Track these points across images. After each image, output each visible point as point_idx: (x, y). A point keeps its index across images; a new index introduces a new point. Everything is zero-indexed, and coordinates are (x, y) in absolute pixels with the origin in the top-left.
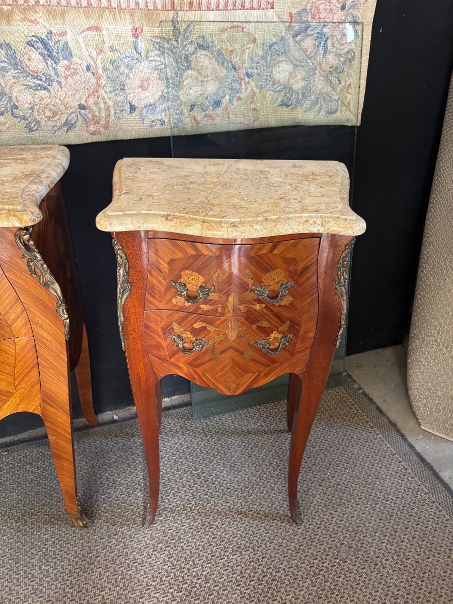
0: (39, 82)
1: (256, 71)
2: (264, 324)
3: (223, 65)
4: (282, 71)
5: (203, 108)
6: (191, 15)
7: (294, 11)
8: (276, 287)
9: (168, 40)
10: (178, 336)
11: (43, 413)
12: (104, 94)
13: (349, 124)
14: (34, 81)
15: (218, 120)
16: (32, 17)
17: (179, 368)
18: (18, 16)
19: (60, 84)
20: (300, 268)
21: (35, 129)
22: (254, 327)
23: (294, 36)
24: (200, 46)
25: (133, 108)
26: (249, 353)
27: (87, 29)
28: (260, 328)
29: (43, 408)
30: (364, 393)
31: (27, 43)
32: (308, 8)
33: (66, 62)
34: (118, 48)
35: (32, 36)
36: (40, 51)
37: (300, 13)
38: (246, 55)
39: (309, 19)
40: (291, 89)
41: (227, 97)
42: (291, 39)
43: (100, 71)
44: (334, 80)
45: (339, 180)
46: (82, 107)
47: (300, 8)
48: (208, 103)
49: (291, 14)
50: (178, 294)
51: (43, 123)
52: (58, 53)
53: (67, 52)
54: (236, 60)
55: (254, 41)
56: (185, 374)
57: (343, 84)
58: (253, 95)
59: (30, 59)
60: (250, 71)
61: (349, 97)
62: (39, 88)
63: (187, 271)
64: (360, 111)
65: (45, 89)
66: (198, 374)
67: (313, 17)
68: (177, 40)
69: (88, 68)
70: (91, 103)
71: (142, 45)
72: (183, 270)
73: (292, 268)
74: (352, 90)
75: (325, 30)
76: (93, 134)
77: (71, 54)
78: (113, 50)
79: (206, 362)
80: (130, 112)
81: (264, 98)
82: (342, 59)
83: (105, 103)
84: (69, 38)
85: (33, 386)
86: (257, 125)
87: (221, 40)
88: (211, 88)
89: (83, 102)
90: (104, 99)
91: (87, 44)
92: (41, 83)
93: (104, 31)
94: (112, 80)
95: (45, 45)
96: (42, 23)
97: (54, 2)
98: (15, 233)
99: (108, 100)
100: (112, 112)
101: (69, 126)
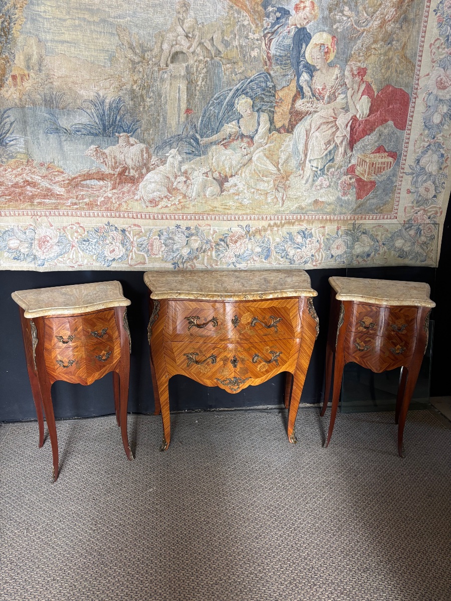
1: (387, 243)
2: (394, 341)
3: (373, 240)
4: (399, 243)
5: (362, 257)
6: (361, 222)
7: (406, 220)
8: (400, 326)
9: (350, 231)
10: (358, 344)
11: (295, 374)
12: (322, 251)
13: (432, 267)
14: (297, 246)
15: (368, 262)
16: (301, 224)
17: (356, 359)
18: (297, 223)
19: (306, 247)
20: (410, 319)
21: (293, 263)
22: (390, 341)
23: (406, 229)
24: (364, 233)
25: (332, 256)
26: (387, 354)
27: (320, 227)
28: (393, 342)
29: (296, 371)
30: (441, 414)
32: (413, 218)
33: (310, 239)
34: (330, 234)
35: (300, 230)
36: (302, 235)
37: (409, 221)
38: (383, 236)
39: (413, 222)
40: (403, 250)
41: (373, 253)
42: (404, 230)
43: (322, 242)
44: (425, 248)
45: (426, 290)
46: (312, 256)
47: (409, 218)
48: (365, 255)
49: (404, 221)
50: (361, 325)
51: (296, 261)
52: (308, 236)
53: (311, 235)
54: (379, 238)
55: (387, 231)
56: (358, 362)
57: (429, 249)
58: (385, 252)
59: (297, 238)
60: (384, 243)
61: (432, 254)
62: (298, 248)
63: (366, 317)
64: (438, 261)
65: (300, 248)
66: (364, 362)
67: (415, 221)
68: (354, 231)
69: (318, 241)
70: (316, 254)
71: (340, 233)
72: (365, 316)
73: (407, 319)
74: (434, 252)
75: (420, 227)
76: (314, 266)
77: (312, 236)
78: (328, 234)
79: (368, 356)
80: (331, 258)
81: (390, 254)
82: (428, 239)
84: (313, 231)
85: (295, 360)
86: (386, 265)
87: (373, 231)
88: (367, 249)
89: (313, 254)
90: (322, 253)
91: (319, 233)
92: (299, 246)
93: (326, 228)
94: (326, 246)
95: (303, 233)
96: (304, 226)
97: (310, 218)
98: (308, 299)
99: (323, 253)
100: (324, 258)
101: (306, 262)
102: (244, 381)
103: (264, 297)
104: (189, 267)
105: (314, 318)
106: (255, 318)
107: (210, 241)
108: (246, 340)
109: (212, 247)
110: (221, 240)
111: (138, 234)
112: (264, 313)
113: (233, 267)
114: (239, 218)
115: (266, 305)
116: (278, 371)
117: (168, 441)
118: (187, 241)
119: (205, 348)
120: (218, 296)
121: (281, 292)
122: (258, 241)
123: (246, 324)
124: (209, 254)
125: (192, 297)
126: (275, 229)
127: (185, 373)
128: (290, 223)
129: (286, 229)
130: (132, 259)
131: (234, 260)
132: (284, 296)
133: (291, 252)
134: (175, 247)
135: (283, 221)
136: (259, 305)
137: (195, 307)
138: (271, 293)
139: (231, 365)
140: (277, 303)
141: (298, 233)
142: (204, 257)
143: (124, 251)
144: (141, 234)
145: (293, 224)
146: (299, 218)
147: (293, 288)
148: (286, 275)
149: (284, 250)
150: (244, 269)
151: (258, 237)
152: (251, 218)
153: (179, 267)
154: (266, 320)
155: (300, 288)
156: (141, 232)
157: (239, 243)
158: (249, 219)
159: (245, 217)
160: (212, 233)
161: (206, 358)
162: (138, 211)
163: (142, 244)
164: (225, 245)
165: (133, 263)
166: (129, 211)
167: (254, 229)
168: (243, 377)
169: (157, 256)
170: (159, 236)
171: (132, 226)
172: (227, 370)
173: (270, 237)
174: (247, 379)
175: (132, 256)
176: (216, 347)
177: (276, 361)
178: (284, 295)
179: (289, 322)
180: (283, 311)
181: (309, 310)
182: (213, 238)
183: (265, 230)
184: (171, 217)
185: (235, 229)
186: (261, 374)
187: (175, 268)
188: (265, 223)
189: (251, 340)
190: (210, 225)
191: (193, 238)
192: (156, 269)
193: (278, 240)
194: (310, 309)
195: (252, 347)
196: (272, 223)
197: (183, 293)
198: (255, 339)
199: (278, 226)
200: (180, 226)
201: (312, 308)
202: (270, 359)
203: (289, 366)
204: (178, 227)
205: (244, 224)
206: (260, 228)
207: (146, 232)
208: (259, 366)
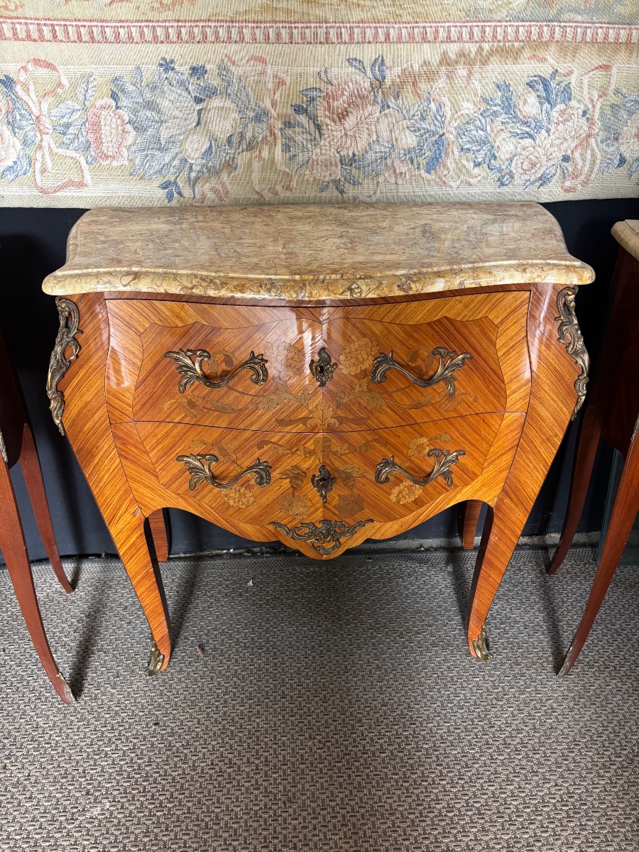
0: (528, 129)
11: (498, 506)
12: (594, 145)
14: (522, 128)
16: (542, 55)
18: (527, 53)
19: (548, 131)
21: (507, 182)
25: (622, 161)
27: (597, 68)
29: (500, 500)
31: (528, 84)
33: (562, 106)
34: (624, 90)
35: (535, 76)
36: (539, 93)
43: (597, 116)
46: (565, 159)
51: (517, 176)
52: (557, 95)
53: (567, 93)
59: (525, 102)
62: (526, 135)
65: (531, 136)
69: (585, 113)
70: (577, 155)
76: (568, 190)
77: (570, 97)
78: (617, 91)
80: (619, 166)
83: (593, 155)
84: (573, 79)
85: (501, 472)
89: (569, 152)
90: (593, 150)
91: (590, 86)
92: (530, 130)
93: (614, 71)
94: (607, 128)
95: (544, 87)
96: (549, 63)
97: (569, 36)
98: (560, 291)
99: (597, 151)
100: (597, 166)
101: (544, 180)
102: (352, 531)
103: (416, 288)
104: (210, 195)
105: (576, 353)
106: (386, 357)
107: (266, 113)
108: (357, 421)
109: (272, 133)
110: (299, 110)
111: (53, 92)
112: (416, 340)
113: (336, 193)
114: (351, 35)
115: (421, 314)
116: (451, 500)
117: (165, 651)
118: (200, 112)
119: (236, 443)
120: (260, 284)
121: (474, 270)
122: (408, 111)
123: (356, 376)
124: (265, 154)
125: (175, 289)
126: (462, 71)
127: (186, 505)
128: (508, 52)
129: (495, 70)
130: (43, 171)
131: (338, 173)
132: (484, 284)
133: (506, 147)
134: (164, 134)
135: (486, 46)
136: (398, 315)
137: (191, 321)
138: (439, 274)
139: (311, 491)
140: (460, 306)
141: (530, 85)
142: (250, 163)
143: (19, 146)
144: (60, 91)
145: (515, 54)
146: (534, 37)
147: (511, 255)
148: (486, 216)
149: (483, 142)
150: (368, 200)
151: (408, 98)
152: (388, 36)
153: (180, 194)
154: (419, 362)
155: (536, 257)
156: (60, 85)
157: (350, 122)
158: (382, 38)
159: (369, 33)
160: (270, 85)
161: (239, 470)
162: (41, 15)
163: (68, 126)
164: (312, 127)
165: (48, 183)
166: (14, 14)
167: (397, 70)
168: (348, 520)
169: (115, 164)
170: (114, 96)
171: (30, 67)
172: (300, 503)
173: (445, 100)
174: (361, 524)
175: (43, 164)
176: (268, 442)
177: (447, 475)
178: (485, 281)
179: (494, 366)
180: (476, 330)
181: (560, 329)
182: (274, 104)
183: (431, 76)
184: (142, 34)
185: (340, 72)
186: (402, 510)
187: (170, 197)
188: (430, 53)
189: (373, 423)
190: (262, 60)
191: (216, 102)
192: (115, 203)
193: (468, 108)
194: (562, 324)
195: (375, 440)
196: (452, 49)
197: (147, 274)
198: (384, 418)
199: (470, 63)
200: (172, 61)
201: (571, 322)
202: (429, 470)
203: (484, 485)
204: (167, 65)
205: (368, 54)
206: (416, 67)
207: (74, 87)
208: (396, 491)
